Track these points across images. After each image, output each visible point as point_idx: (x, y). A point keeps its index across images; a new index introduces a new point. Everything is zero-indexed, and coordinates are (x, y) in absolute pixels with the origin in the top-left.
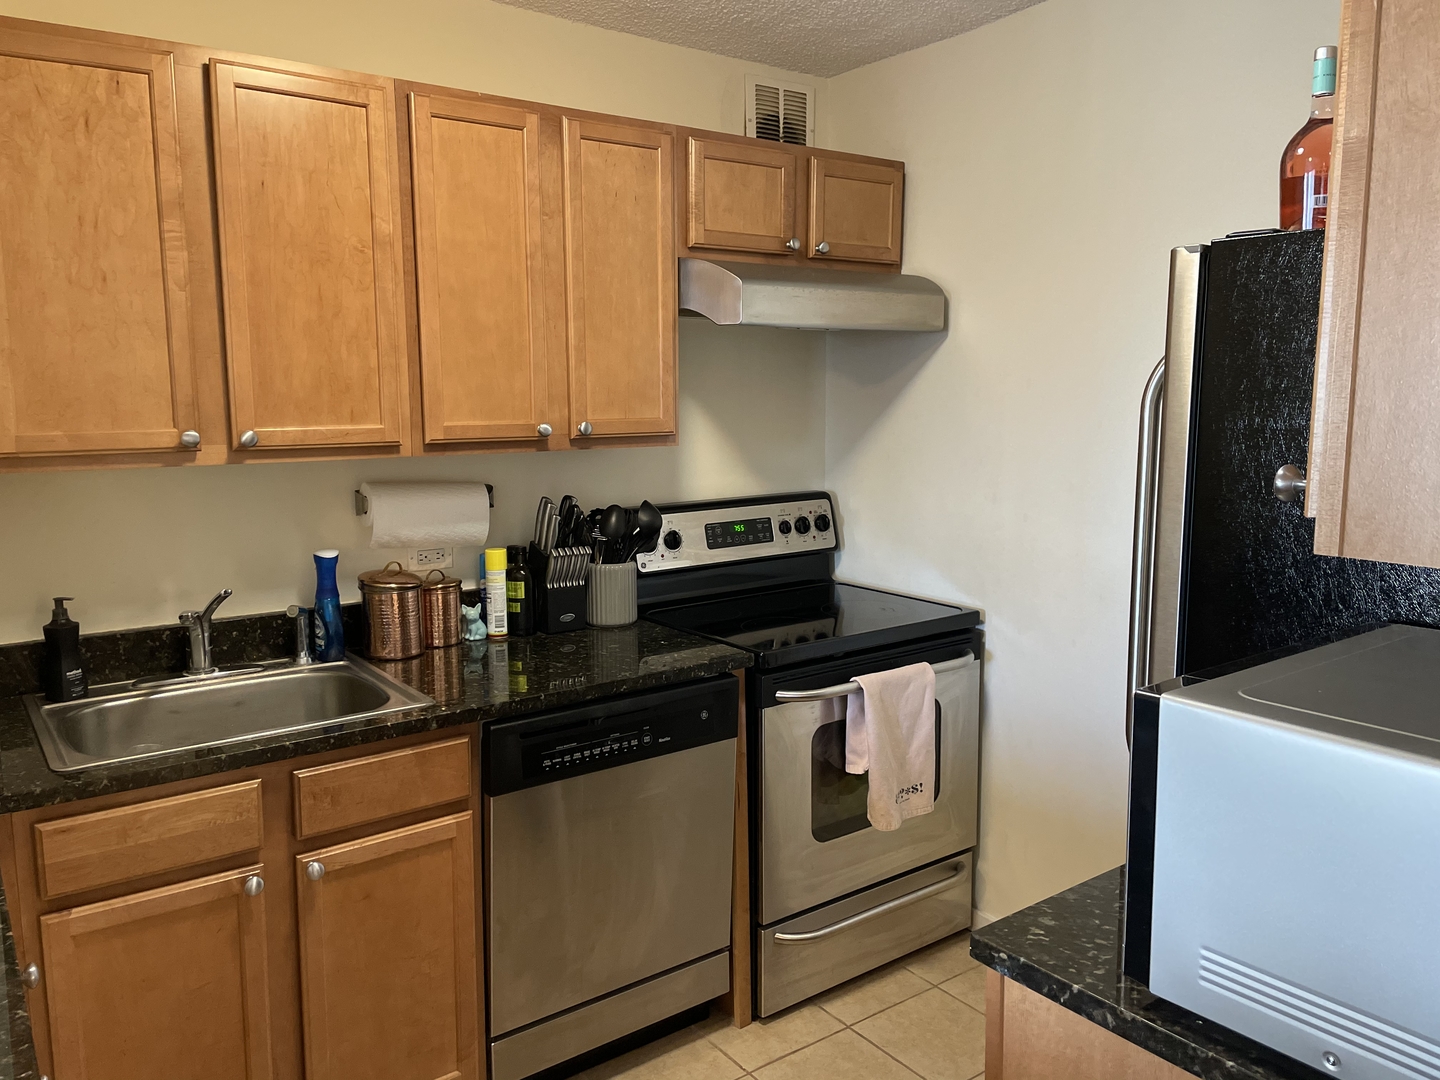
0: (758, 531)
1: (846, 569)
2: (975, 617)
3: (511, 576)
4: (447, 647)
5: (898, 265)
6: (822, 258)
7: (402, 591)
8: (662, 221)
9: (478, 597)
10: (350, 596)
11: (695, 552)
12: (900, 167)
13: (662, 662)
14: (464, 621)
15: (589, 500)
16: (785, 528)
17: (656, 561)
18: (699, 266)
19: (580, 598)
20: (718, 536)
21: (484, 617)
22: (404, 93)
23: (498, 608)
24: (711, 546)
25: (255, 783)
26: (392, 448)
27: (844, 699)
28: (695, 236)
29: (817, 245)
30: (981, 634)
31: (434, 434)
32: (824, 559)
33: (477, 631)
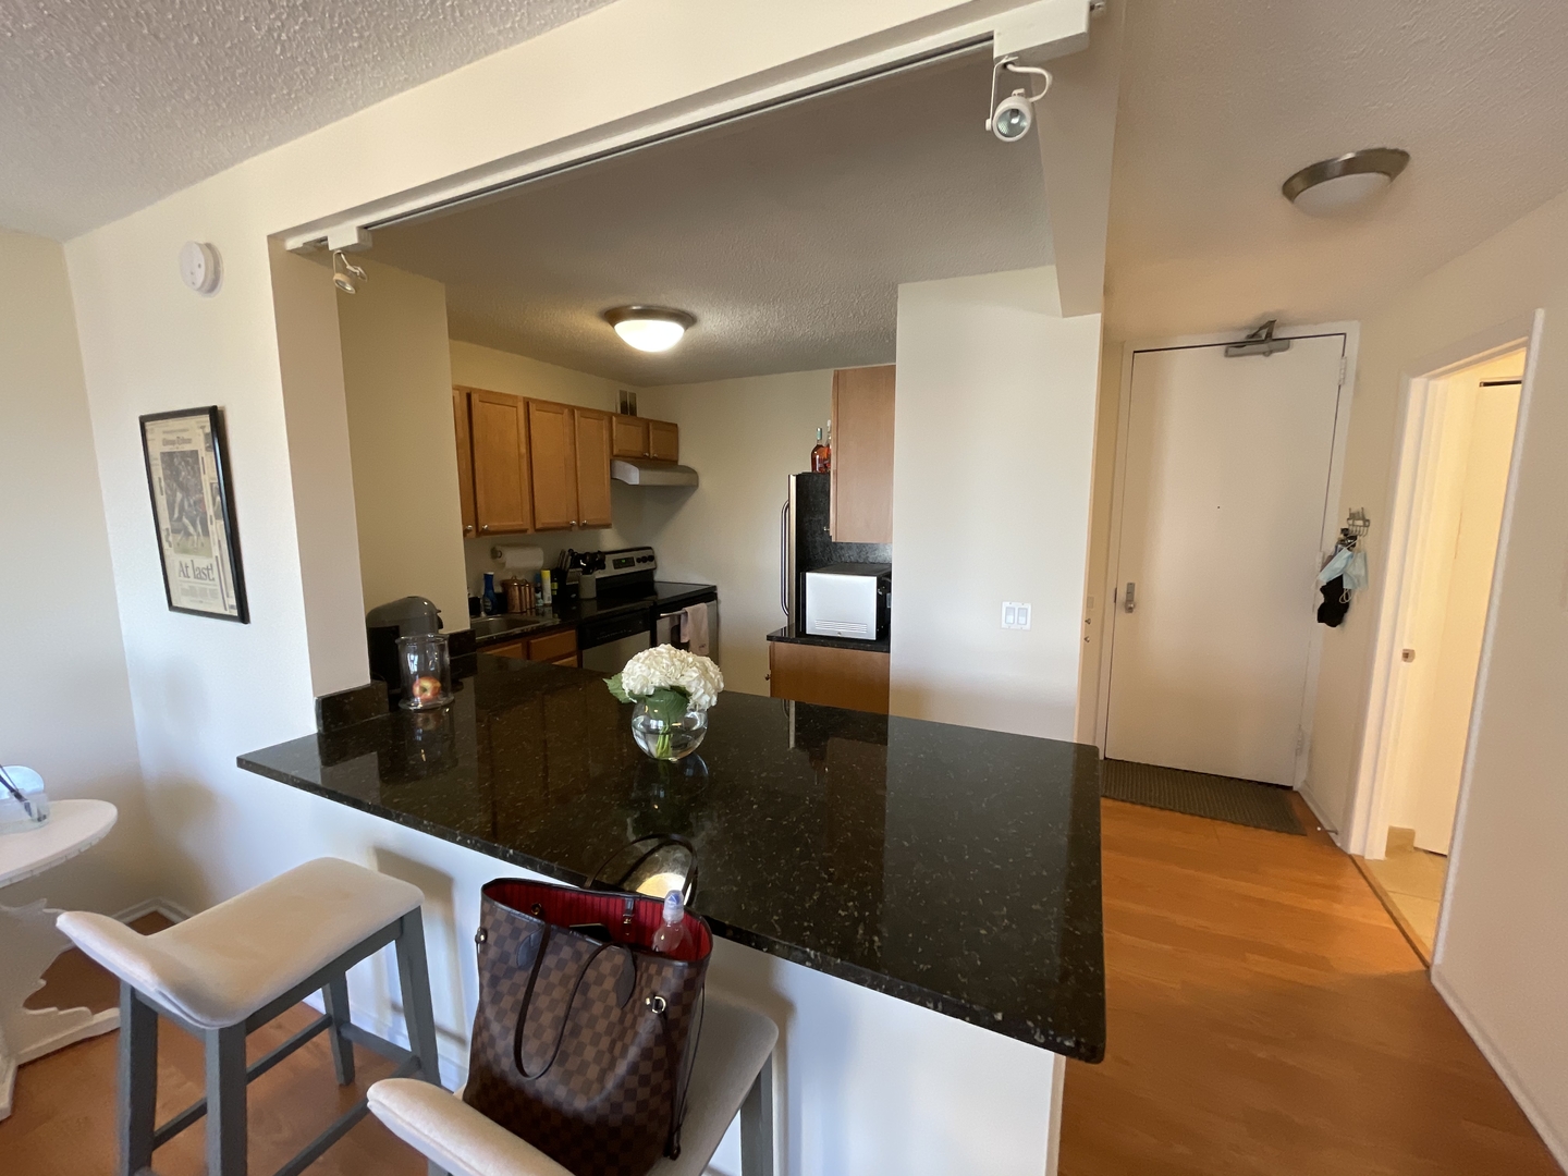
0: (629, 562)
1: (658, 577)
2: (715, 587)
3: (552, 581)
4: (531, 608)
5: (676, 462)
6: (655, 459)
7: (519, 586)
8: (606, 448)
9: (539, 589)
10: (498, 589)
11: (610, 571)
12: (676, 425)
13: (600, 612)
14: (537, 599)
15: (580, 549)
16: (639, 560)
17: (599, 574)
18: (619, 464)
19: (576, 588)
20: (617, 564)
21: (542, 598)
22: (527, 403)
23: (548, 594)
24: (615, 568)
25: (519, 645)
26: (525, 531)
27: (679, 616)
28: (615, 452)
29: (653, 453)
30: (716, 594)
31: (538, 526)
32: (650, 573)
33: (541, 603)
